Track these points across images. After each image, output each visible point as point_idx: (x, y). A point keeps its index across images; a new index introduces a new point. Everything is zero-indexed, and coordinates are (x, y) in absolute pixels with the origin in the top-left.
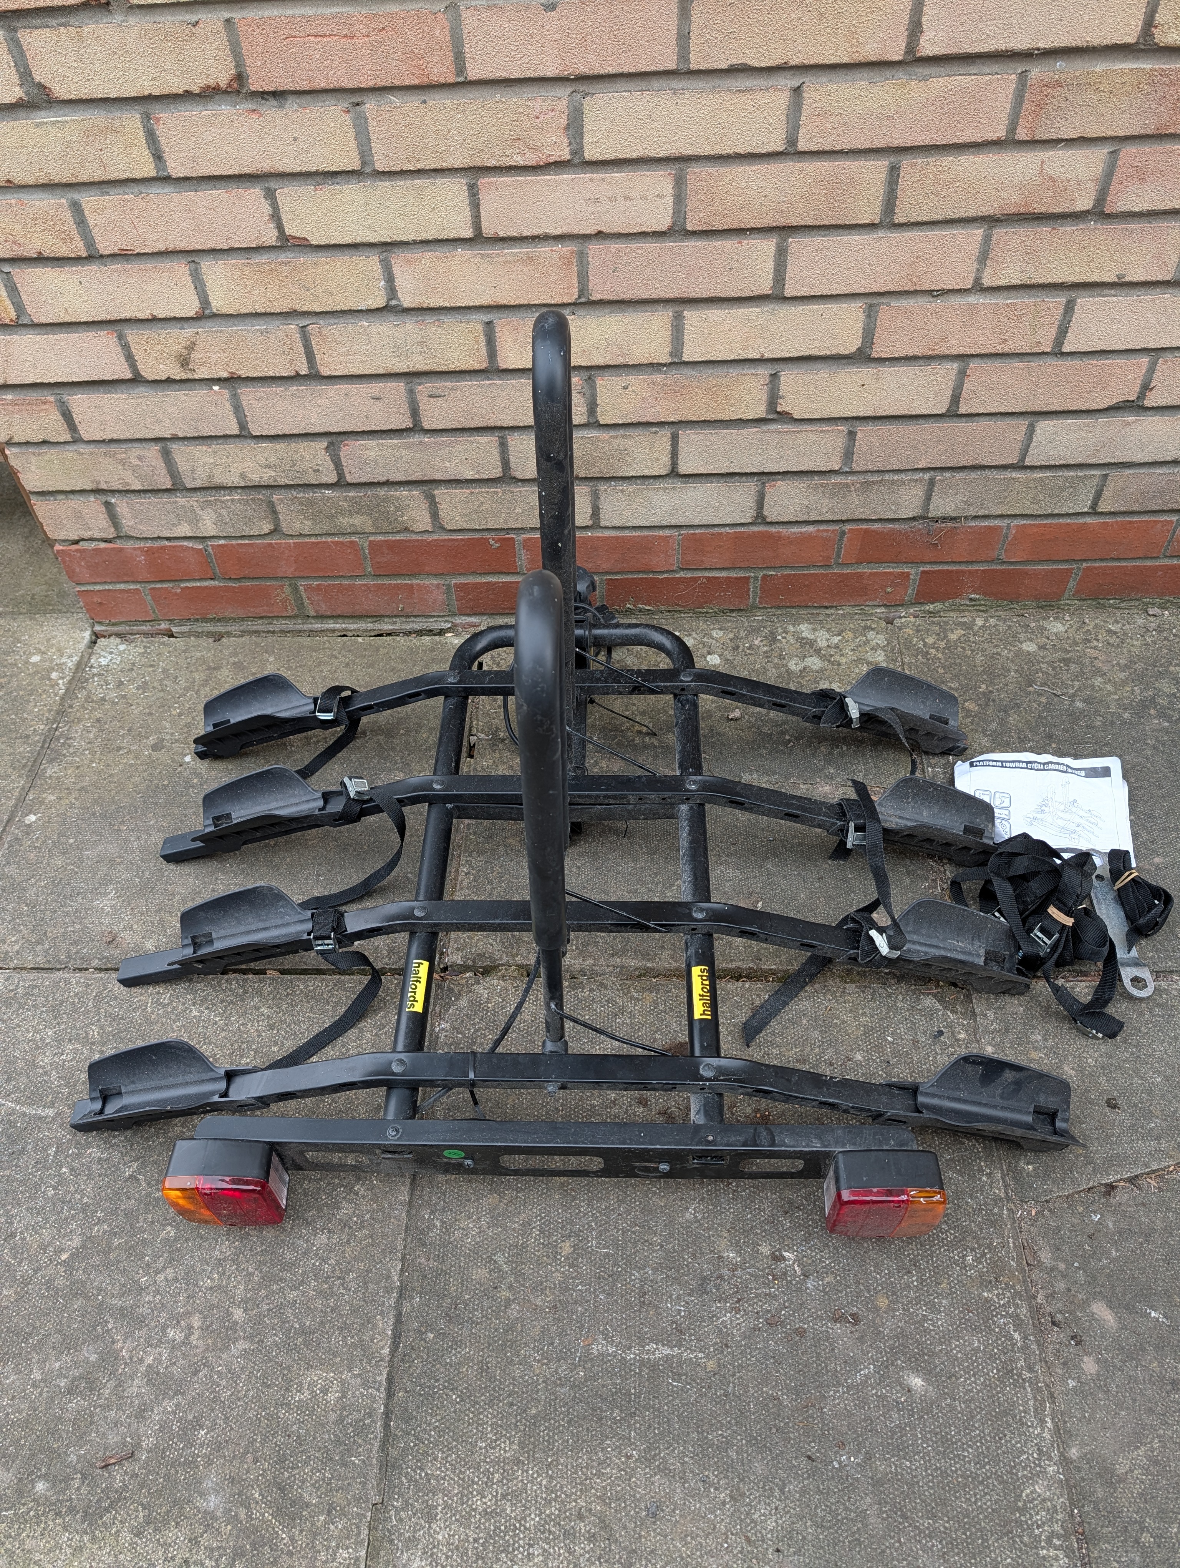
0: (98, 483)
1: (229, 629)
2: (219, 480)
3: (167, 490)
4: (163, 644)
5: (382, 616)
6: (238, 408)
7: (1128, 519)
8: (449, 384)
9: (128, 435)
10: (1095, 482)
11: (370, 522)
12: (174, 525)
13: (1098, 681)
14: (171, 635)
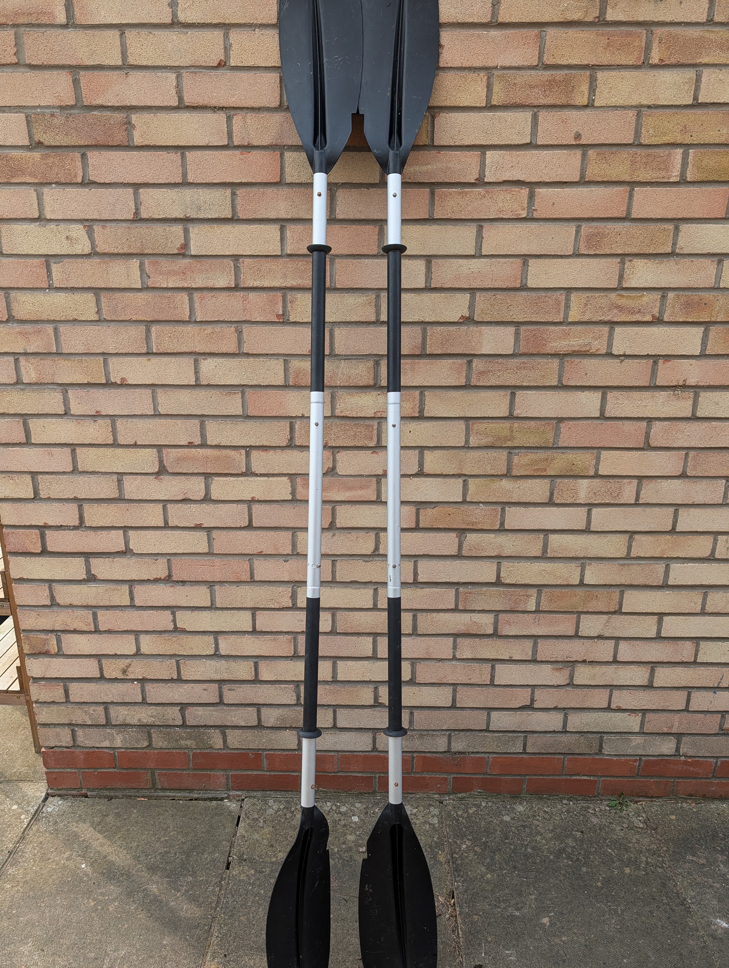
0: (72, 720)
1: (117, 794)
2: (128, 721)
3: (103, 725)
4: (82, 801)
5: (194, 790)
6: (143, 691)
7: (541, 756)
8: (237, 685)
9: (92, 701)
10: (522, 739)
11: (195, 743)
12: (102, 741)
13: (539, 838)
14: (86, 796)
